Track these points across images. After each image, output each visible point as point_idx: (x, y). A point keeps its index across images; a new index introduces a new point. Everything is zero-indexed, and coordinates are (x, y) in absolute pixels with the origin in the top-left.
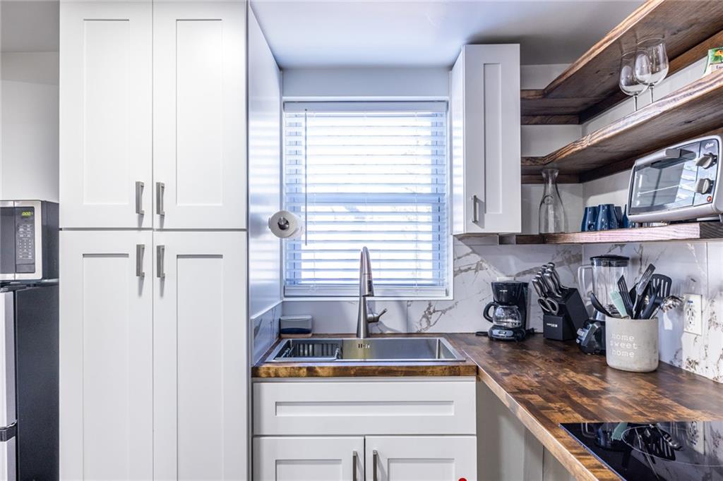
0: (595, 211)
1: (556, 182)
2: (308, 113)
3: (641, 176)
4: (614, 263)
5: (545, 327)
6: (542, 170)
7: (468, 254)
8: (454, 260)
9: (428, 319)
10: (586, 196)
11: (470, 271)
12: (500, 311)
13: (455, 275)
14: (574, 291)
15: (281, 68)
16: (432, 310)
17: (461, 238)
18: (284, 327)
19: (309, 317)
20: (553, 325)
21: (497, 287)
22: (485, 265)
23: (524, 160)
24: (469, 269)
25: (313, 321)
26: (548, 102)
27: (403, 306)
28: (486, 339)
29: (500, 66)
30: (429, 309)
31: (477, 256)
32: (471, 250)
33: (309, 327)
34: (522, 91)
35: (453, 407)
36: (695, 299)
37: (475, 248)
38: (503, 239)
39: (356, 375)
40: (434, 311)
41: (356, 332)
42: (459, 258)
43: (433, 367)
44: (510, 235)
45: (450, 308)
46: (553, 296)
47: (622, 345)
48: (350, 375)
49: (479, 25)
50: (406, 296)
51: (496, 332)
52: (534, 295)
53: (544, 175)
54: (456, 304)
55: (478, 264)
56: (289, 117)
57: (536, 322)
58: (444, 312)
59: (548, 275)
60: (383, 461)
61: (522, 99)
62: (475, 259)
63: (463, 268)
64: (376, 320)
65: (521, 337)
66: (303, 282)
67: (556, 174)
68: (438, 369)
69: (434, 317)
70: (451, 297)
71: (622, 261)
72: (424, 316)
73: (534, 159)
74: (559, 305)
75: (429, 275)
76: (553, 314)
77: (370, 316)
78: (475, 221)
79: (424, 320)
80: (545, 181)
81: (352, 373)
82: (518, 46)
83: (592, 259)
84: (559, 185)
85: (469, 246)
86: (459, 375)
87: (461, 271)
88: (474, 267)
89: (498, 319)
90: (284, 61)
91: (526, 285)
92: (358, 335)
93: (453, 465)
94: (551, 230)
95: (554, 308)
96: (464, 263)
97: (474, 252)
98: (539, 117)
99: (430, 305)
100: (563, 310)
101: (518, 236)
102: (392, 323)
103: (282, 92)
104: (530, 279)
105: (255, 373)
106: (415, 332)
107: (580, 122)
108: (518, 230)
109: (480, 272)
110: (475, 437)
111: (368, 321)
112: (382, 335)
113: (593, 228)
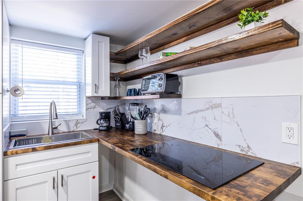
0: (131, 90)
2: (23, 46)
3: (144, 82)
4: (136, 105)
5: (116, 125)
6: (115, 77)
7: (91, 103)
8: (86, 105)
9: (77, 126)
10: (126, 86)
11: (91, 109)
12: (102, 121)
13: (86, 110)
14: (124, 114)
15: (10, 25)
16: (78, 123)
17: (88, 97)
18: (12, 134)
19: (25, 129)
20: (118, 124)
21: (101, 114)
22: (96, 106)
23: (111, 73)
24: (91, 108)
26: (118, 56)
27: (67, 122)
28: (98, 131)
29: (103, 43)
30: (77, 122)
31: (94, 104)
32: (92, 102)
33: (25, 133)
34: (110, 52)
35: (90, 153)
36: (155, 114)
38: (103, 98)
39: (54, 148)
40: (79, 123)
41: (47, 133)
42: (88, 104)
43: (84, 141)
44: (106, 97)
45: (85, 122)
46: (118, 116)
47: (139, 127)
48: (52, 148)
49: (98, 29)
50: (68, 118)
51: (101, 128)
52: (112, 116)
54: (87, 120)
55: (94, 106)
56: (13, 46)
57: (113, 124)
58: (82, 123)
59: (117, 109)
60: (65, 177)
61: (110, 54)
62: (93, 104)
63: (89, 108)
64: (56, 128)
65: (109, 129)
66: (19, 115)
68: (86, 141)
69: (79, 125)
70: (85, 117)
71: (137, 104)
72: (75, 125)
73: (113, 74)
74: (120, 118)
75: (76, 110)
76: (118, 121)
77: (54, 126)
78: (96, 92)
79: (75, 126)
80: (116, 80)
81: (52, 147)
82: (109, 38)
83: (130, 104)
85: (91, 100)
86: (93, 142)
87: (88, 109)
88: (93, 107)
89: (101, 124)
93: (91, 173)
94: (118, 95)
95: (119, 119)
96: (89, 106)
97: (93, 102)
98: (113, 60)
99: (77, 121)
100: (121, 120)
101: (109, 97)
102: (63, 128)
104: (111, 111)
105: (5, 154)
106: (72, 131)
107: (125, 63)
108: (109, 95)
109: (95, 109)
110: (98, 162)
111: (53, 129)
112: (58, 133)
113: (130, 95)
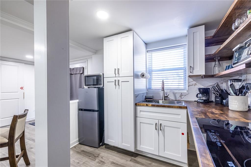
1: (219, 61)
2: (152, 53)
5: (215, 100)
7: (192, 81)
8: (188, 83)
9: (181, 97)
11: (193, 86)
12: (201, 95)
13: (188, 86)
15: (146, 44)
16: (182, 95)
18: (146, 97)
19: (152, 96)
20: (218, 99)
21: (200, 89)
22: (197, 84)
24: (193, 85)
25: (153, 96)
26: (215, 39)
27: (174, 94)
29: (198, 33)
30: (181, 95)
31: (195, 82)
32: (193, 80)
33: (152, 98)
37: (194, 80)
40: (183, 95)
41: (162, 99)
42: (189, 82)
45: (187, 95)
47: (233, 103)
50: (176, 91)
51: (199, 101)
52: (212, 91)
53: (215, 59)
54: (189, 94)
55: (195, 84)
56: (148, 54)
57: (213, 98)
58: (185, 95)
59: (216, 86)
63: (191, 85)
64: (167, 97)
67: (219, 58)
69: (183, 97)
72: (180, 96)
74: (219, 94)
76: (218, 97)
77: (165, 96)
78: (191, 72)
79: (180, 97)
80: (215, 61)
81: (156, 106)
82: (204, 26)
84: (220, 62)
85: (193, 79)
87: (190, 86)
88: (194, 84)
89: (201, 97)
90: (146, 42)
91: (209, 89)
92: (163, 100)
95: (218, 95)
96: (191, 84)
97: (194, 81)
99: (181, 94)
100: (221, 96)
102: (171, 97)
103: (146, 49)
105: (136, 104)
106: (178, 100)
109: (196, 86)
111: (165, 97)
112: (169, 100)
